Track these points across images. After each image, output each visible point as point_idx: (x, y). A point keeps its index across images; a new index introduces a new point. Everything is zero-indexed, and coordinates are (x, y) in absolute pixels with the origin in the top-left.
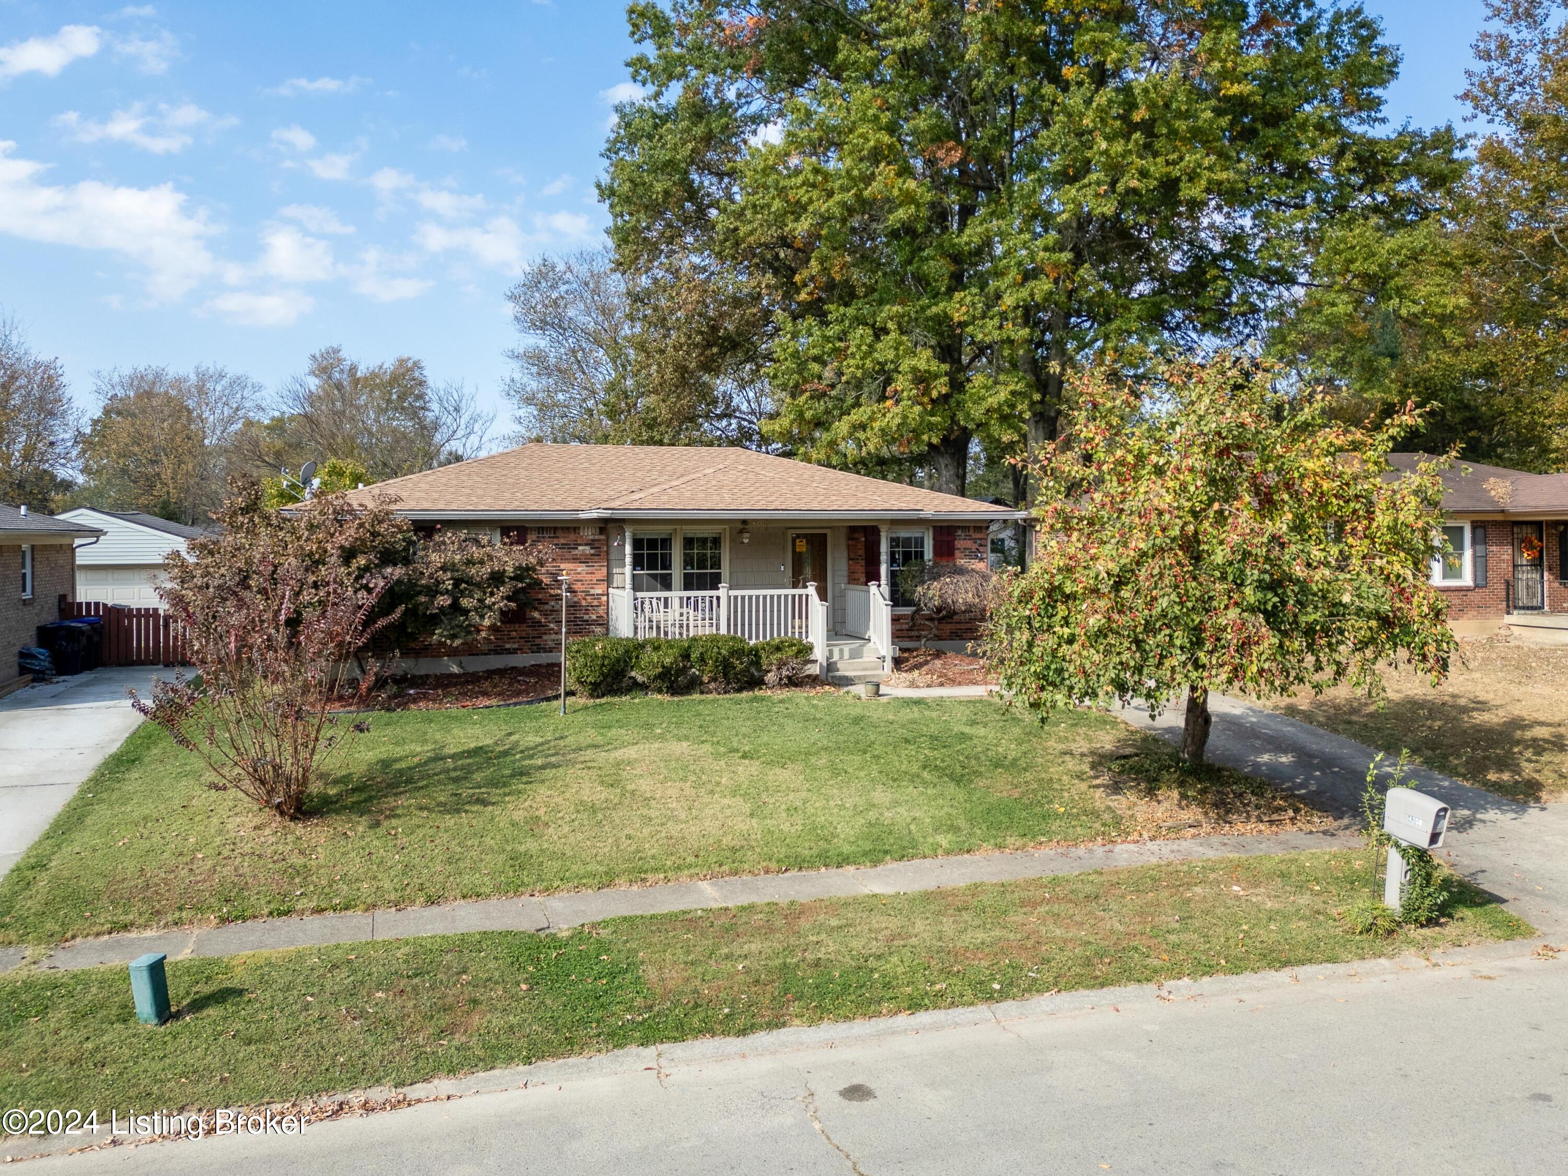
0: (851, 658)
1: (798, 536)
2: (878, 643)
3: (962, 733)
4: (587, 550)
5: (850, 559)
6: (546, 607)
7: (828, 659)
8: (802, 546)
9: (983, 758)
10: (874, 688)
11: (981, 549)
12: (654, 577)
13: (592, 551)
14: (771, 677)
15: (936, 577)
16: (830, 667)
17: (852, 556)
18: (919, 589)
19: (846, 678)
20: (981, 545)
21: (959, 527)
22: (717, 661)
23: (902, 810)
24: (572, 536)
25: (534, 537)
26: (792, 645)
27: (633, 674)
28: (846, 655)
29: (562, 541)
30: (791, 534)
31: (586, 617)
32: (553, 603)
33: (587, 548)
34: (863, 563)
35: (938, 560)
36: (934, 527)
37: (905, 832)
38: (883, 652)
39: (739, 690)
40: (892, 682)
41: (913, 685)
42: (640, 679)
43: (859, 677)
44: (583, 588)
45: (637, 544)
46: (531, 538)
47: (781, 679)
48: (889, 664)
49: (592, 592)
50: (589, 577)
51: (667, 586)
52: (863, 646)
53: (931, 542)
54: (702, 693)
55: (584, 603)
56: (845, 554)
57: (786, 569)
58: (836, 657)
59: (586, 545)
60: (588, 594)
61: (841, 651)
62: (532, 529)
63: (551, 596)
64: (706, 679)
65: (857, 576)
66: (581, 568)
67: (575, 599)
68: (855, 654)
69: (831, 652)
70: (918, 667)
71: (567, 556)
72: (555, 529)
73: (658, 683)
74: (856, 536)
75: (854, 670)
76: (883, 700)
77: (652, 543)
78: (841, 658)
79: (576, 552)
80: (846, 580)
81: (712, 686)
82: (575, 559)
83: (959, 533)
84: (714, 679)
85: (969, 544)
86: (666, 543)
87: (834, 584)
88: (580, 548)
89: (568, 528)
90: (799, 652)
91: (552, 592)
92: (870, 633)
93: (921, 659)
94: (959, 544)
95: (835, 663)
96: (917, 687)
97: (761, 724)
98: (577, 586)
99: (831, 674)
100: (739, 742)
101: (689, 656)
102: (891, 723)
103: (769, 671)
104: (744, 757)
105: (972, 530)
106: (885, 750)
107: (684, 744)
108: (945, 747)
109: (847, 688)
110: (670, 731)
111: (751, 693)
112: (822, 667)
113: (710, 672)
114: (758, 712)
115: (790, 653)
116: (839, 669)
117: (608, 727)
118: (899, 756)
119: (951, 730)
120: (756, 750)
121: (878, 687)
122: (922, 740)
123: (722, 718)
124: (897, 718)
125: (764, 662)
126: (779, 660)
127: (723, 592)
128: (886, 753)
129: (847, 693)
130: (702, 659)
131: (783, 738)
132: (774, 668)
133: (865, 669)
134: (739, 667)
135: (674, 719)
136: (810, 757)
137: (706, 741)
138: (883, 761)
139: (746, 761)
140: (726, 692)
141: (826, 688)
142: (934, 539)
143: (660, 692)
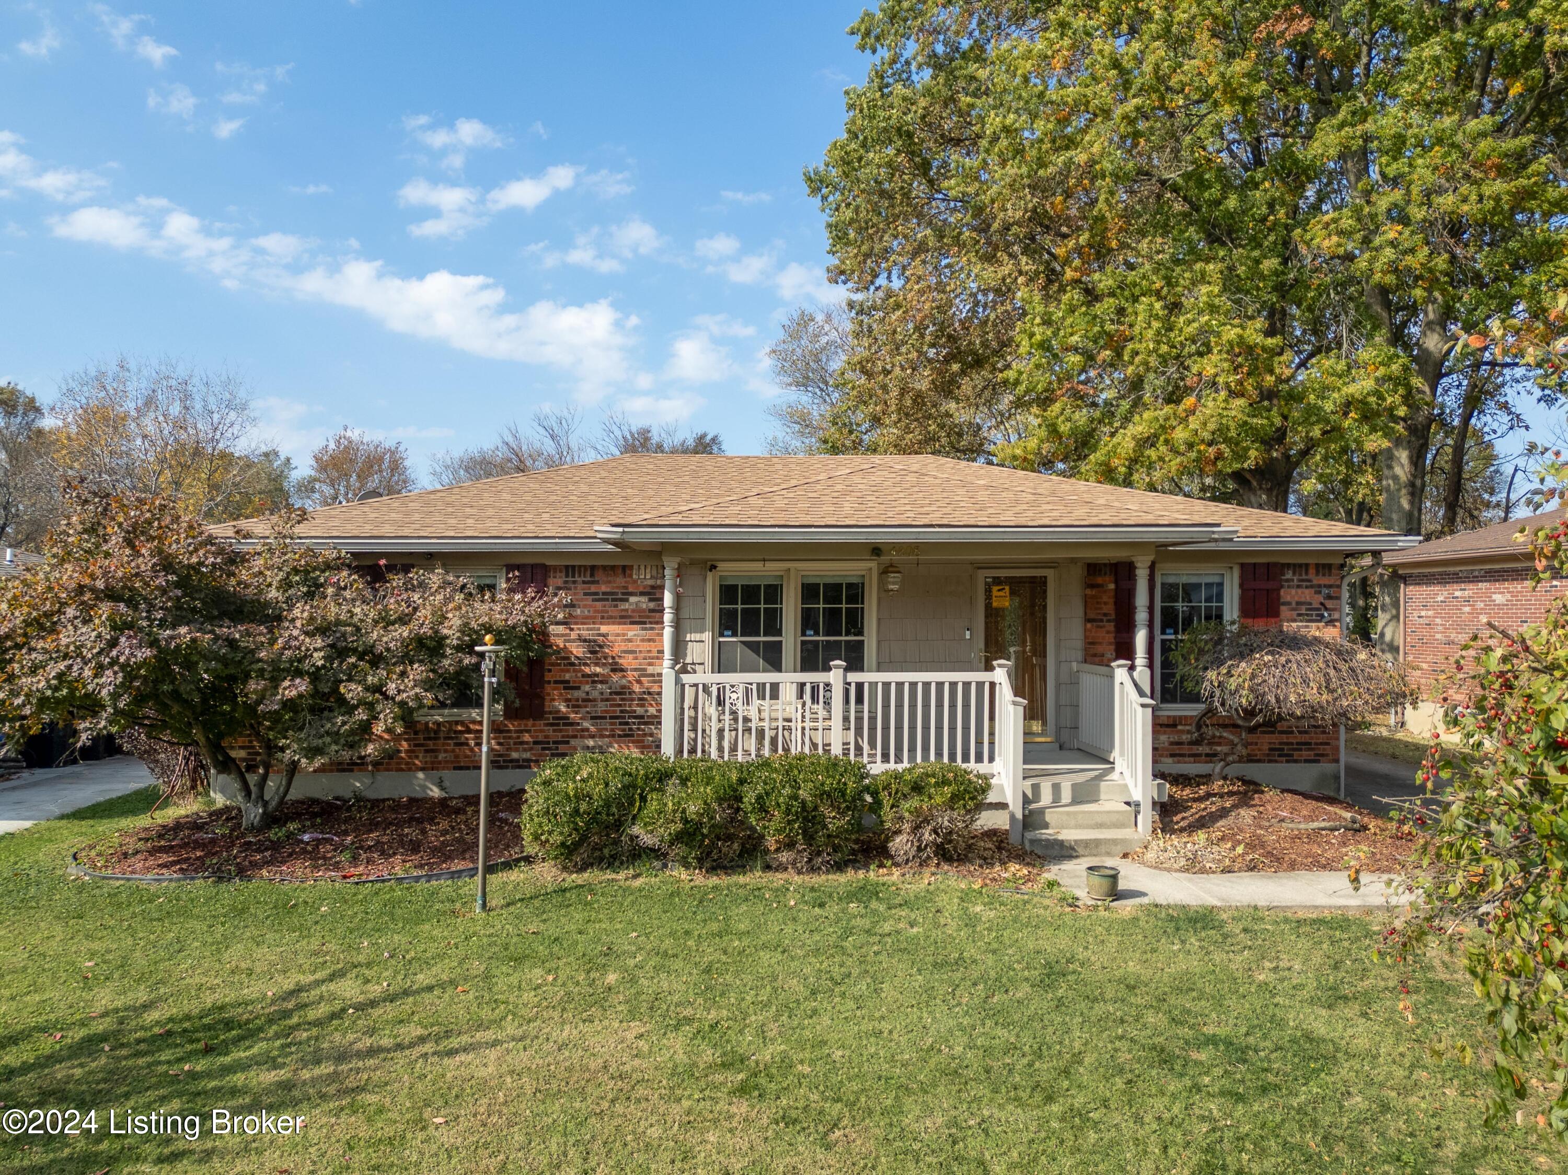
0: (1075, 801)
1: (997, 581)
2: (1127, 774)
4: (646, 602)
5: (1088, 620)
7: (1026, 801)
8: (1002, 599)
10: (1106, 883)
11: (1329, 604)
12: (753, 648)
13: (652, 605)
14: (900, 844)
15: (1244, 653)
16: (1032, 819)
17: (1092, 615)
18: (1211, 675)
19: (1061, 844)
20: (1329, 597)
21: (1288, 566)
22: (788, 812)
24: (620, 581)
25: (559, 582)
26: (945, 782)
28: (1066, 796)
29: (604, 588)
30: (983, 576)
31: (640, 711)
32: (587, 688)
33: (644, 599)
34: (1111, 626)
35: (1249, 621)
36: (1242, 566)
38: (1137, 795)
40: (1150, 856)
41: (1193, 866)
42: (648, 840)
43: (1087, 843)
44: (635, 664)
45: (728, 593)
46: (555, 581)
48: (1147, 816)
49: (650, 670)
50: (645, 646)
51: (776, 665)
52: (1099, 778)
53: (1237, 592)
54: (767, 867)
55: (637, 688)
56: (1080, 611)
57: (975, 636)
58: (1046, 798)
59: (642, 594)
60: (643, 672)
61: (1056, 788)
62: (555, 568)
63: (585, 676)
64: (771, 843)
65: (1099, 649)
66: (633, 632)
67: (624, 681)
68: (1083, 795)
69: (1036, 788)
70: (1202, 823)
71: (612, 612)
74: (1099, 580)
75: (1078, 826)
76: (1126, 908)
77: (751, 593)
78: (1057, 801)
79: (624, 606)
80: (1080, 655)
81: (785, 856)
82: (625, 618)
83: (1289, 575)
85: (1307, 595)
86: (774, 592)
87: (1058, 663)
88: (633, 599)
89: (613, 568)
90: (955, 798)
91: (587, 670)
92: (1115, 755)
93: (1212, 806)
94: (1289, 595)
95: (1042, 811)
96: (1203, 871)
97: (837, 972)
98: (627, 662)
99: (1029, 835)
100: (761, 1032)
101: (739, 799)
102: (1131, 988)
103: (898, 832)
104: (742, 1090)
105: (1312, 571)
106: (1103, 1090)
107: (636, 1027)
108: (1264, 1090)
109: (1053, 872)
110: (633, 980)
111: (861, 874)
112: (1013, 817)
113: (779, 831)
114: (848, 932)
115: (938, 800)
116: (1046, 826)
117: (519, 960)
118: (1138, 1119)
119: (1281, 1024)
120: (786, 1064)
121: (1114, 878)
122: (1203, 1056)
123: (764, 947)
124: (1146, 974)
125: (888, 814)
126: (917, 812)
127: (835, 676)
128: (1105, 1103)
129: (1051, 885)
130: (762, 807)
131: (866, 1026)
132: (906, 827)
133: (1100, 826)
134: (834, 821)
135: (668, 943)
136: (908, 1101)
137: (689, 1020)
138: (1092, 1136)
139: (741, 1108)
140: (813, 870)
141: (1013, 867)
142: (1241, 586)
143: (687, 866)
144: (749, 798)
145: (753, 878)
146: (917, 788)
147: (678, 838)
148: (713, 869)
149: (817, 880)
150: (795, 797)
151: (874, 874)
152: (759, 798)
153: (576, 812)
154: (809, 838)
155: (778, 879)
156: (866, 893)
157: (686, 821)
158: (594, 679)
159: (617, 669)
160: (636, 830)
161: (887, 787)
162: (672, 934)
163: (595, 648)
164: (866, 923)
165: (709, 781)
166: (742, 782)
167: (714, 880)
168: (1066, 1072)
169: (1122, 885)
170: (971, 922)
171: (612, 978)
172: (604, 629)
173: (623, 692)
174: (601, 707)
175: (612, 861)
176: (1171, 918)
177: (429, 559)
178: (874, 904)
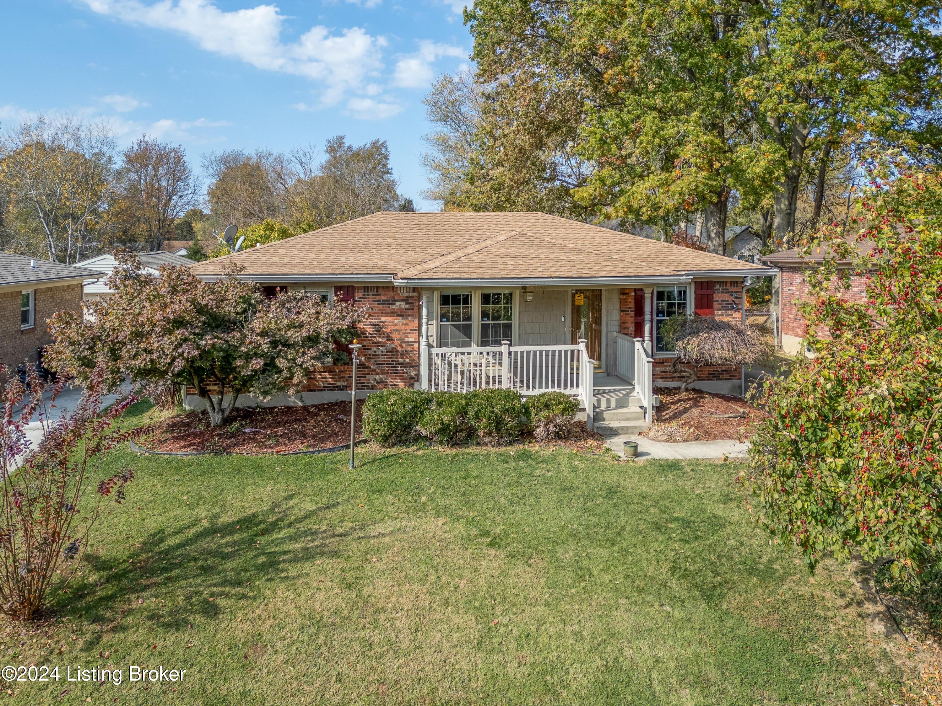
0: (617, 407)
1: (577, 292)
2: (641, 393)
3: (715, 516)
4: (403, 305)
5: (622, 312)
6: (370, 352)
7: (595, 408)
8: (580, 301)
9: (737, 558)
10: (632, 450)
11: (737, 301)
12: (457, 327)
13: (407, 306)
14: (539, 432)
15: (695, 332)
16: (597, 417)
17: (623, 309)
18: (680, 343)
19: (611, 429)
20: (737, 298)
21: (717, 283)
22: (489, 419)
23: (644, 644)
24: (391, 294)
25: (361, 295)
26: (560, 403)
27: (418, 428)
28: (613, 405)
29: (383, 298)
30: (571, 290)
31: (401, 360)
32: (375, 349)
33: (403, 303)
34: (633, 314)
35: (699, 311)
36: (696, 285)
37: (645, 682)
38: (645, 404)
39: (511, 443)
40: (651, 434)
41: (671, 439)
42: (424, 432)
43: (622, 428)
44: (399, 337)
45: (445, 299)
46: (358, 295)
47: (548, 434)
48: (650, 413)
49: (406, 339)
50: (404, 327)
51: (468, 335)
52: (628, 395)
53: (693, 295)
54: (478, 444)
55: (399, 349)
56: (618, 306)
57: (567, 320)
58: (604, 406)
59: (402, 301)
60: (403, 341)
61: (608, 401)
62: (359, 289)
63: (374, 342)
64: (481, 433)
65: (627, 325)
66: (398, 320)
67: (393, 346)
68: (621, 404)
69: (599, 401)
70: (675, 417)
71: (387, 310)
72: (378, 288)
73: (439, 437)
74: (627, 291)
75: (618, 420)
76: (641, 461)
77: (456, 299)
78: (608, 407)
79: (393, 307)
80: (617, 328)
81: (487, 439)
82: (394, 313)
83: (717, 287)
84: (490, 434)
85: (726, 296)
86: (467, 300)
87: (607, 333)
88: (397, 303)
89: (386, 289)
90: (565, 410)
91: (375, 340)
92: (635, 382)
93: (680, 407)
94: (718, 297)
95: (601, 413)
96: (675, 441)
97: (520, 494)
98: (395, 335)
99: (596, 425)
100: (493, 521)
101: (466, 413)
102: (644, 498)
103: (538, 426)
104: (491, 545)
105: (728, 285)
106: (634, 540)
107: (441, 521)
108: (696, 538)
109: (608, 443)
110: (433, 500)
111: (521, 447)
112: (588, 416)
113: (485, 428)
114: (521, 475)
115: (557, 412)
116: (604, 420)
117: (381, 491)
118: (648, 551)
119: (703, 511)
120: (506, 534)
121: (636, 447)
122: (673, 526)
123: (486, 483)
124: (650, 491)
125: (533, 418)
126: (548, 417)
127: (504, 349)
128: (635, 546)
129: (608, 450)
130: (477, 417)
131: (538, 517)
132: (542, 424)
133: (628, 419)
134: (511, 423)
135: (443, 482)
136: (558, 547)
137: (462, 517)
138: (630, 558)
139: (492, 552)
140: (499, 445)
141: (590, 442)
142: (695, 292)
143: (441, 443)
145: (472, 449)
146: (547, 405)
147: (439, 431)
148: (454, 446)
149: (502, 450)
151: (527, 446)
152: (476, 412)
153: (391, 421)
154: (498, 430)
155: (483, 449)
156: (525, 456)
157: (442, 424)
158: (378, 345)
159: (389, 339)
161: (533, 406)
162: (444, 478)
163: (378, 328)
164: (528, 471)
165: (451, 404)
166: (467, 405)
167: (455, 451)
168: (619, 534)
169: (640, 450)
170: (574, 469)
171: (424, 499)
172: (383, 319)
173: (393, 351)
174: (382, 358)
175: (406, 443)
176: (661, 465)
177: (295, 285)
178: (530, 462)
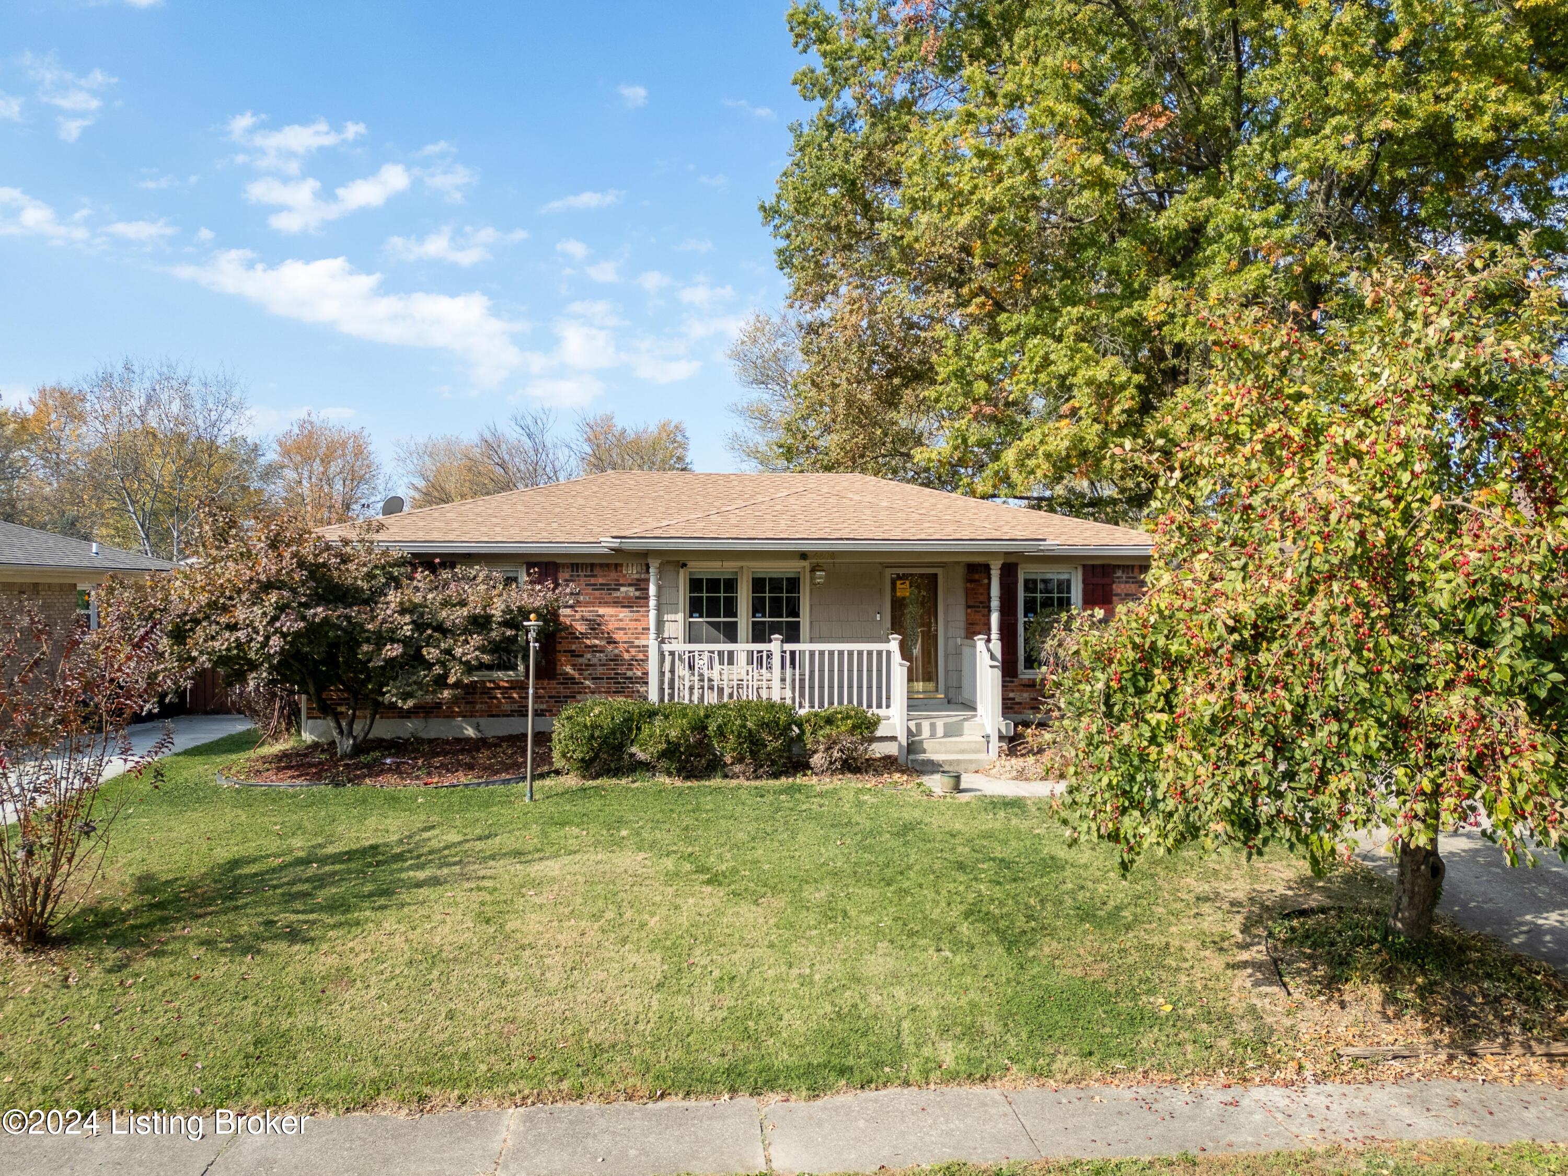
0: (946, 735)
1: (899, 577)
2: (984, 714)
3: (1052, 858)
4: (634, 591)
5: (968, 607)
6: (581, 660)
7: (910, 733)
8: (904, 590)
9: (1068, 903)
10: (952, 780)
12: (715, 625)
13: (637, 594)
14: (817, 760)
16: (913, 747)
17: (971, 604)
19: (931, 763)
21: (1119, 566)
22: (739, 736)
23: (899, 992)
24: (613, 575)
25: (567, 575)
26: (848, 717)
28: (940, 731)
29: (601, 581)
30: (889, 573)
31: (629, 674)
32: (589, 656)
33: (631, 589)
34: (986, 611)
36: (1084, 566)
37: (890, 1032)
38: (989, 731)
39: (776, 776)
41: (1021, 775)
42: (641, 756)
43: (949, 762)
44: (625, 638)
45: (695, 585)
46: (563, 576)
47: (831, 763)
48: (995, 745)
49: (637, 642)
50: (633, 625)
51: (732, 637)
52: (965, 719)
53: (1080, 586)
54: (726, 776)
55: (626, 656)
56: (962, 600)
57: (884, 618)
58: (926, 732)
59: (630, 585)
60: (631, 644)
61: (933, 726)
62: (564, 565)
63: (587, 646)
64: (728, 759)
67: (616, 651)
68: (952, 731)
69: (916, 726)
71: (608, 598)
72: (597, 565)
73: (664, 763)
74: (977, 577)
75: (947, 752)
76: (964, 798)
77: (714, 584)
78: (933, 735)
79: (617, 594)
80: (962, 632)
81: (737, 768)
82: (617, 603)
83: (1119, 574)
84: (740, 760)
85: (1133, 588)
86: (731, 585)
87: (947, 639)
88: (623, 589)
89: (608, 565)
90: (854, 727)
91: (588, 642)
95: (921, 741)
96: (1025, 780)
97: (769, 829)
98: (619, 636)
99: (911, 757)
100: (720, 857)
101: (706, 728)
102: (953, 836)
103: (815, 752)
104: (709, 882)
105: (1136, 571)
106: (921, 880)
107: (642, 855)
108: (1015, 880)
109: (923, 779)
110: (638, 834)
111: (790, 780)
112: (900, 746)
113: (734, 750)
114: (778, 810)
115: (843, 728)
116: (924, 752)
117: (563, 824)
118: (938, 893)
119: (1037, 852)
120: (734, 871)
121: (958, 778)
122: (985, 866)
123: (723, 817)
124: (964, 829)
125: (808, 739)
126: (829, 736)
127: (775, 645)
128: (921, 886)
129: (919, 785)
130: (721, 733)
131: (785, 854)
132: (822, 747)
133: (963, 752)
134: (773, 744)
135: (659, 816)
136: (805, 887)
137: (675, 852)
138: (909, 899)
139: (709, 889)
140: (757, 778)
141: (897, 776)
142: (1084, 581)
143: (669, 774)
144: (712, 727)
145: (716, 782)
146: (829, 721)
147: (663, 754)
148: (687, 778)
149: (758, 783)
150: (744, 726)
151: (799, 780)
152: (719, 727)
153: (592, 736)
154: (754, 755)
155: (734, 783)
156: (790, 790)
157: (668, 742)
158: (594, 649)
159: (611, 641)
160: (634, 749)
161: (808, 721)
162: (662, 811)
163: (595, 625)
164: (791, 805)
165: (685, 716)
166: (707, 717)
167: (689, 784)
168: (901, 873)
169: (963, 785)
170: (860, 804)
171: (624, 833)
172: (601, 611)
173: (616, 659)
174: (600, 670)
175: (616, 772)
176: (992, 803)
177: (469, 558)
178: (797, 796)
